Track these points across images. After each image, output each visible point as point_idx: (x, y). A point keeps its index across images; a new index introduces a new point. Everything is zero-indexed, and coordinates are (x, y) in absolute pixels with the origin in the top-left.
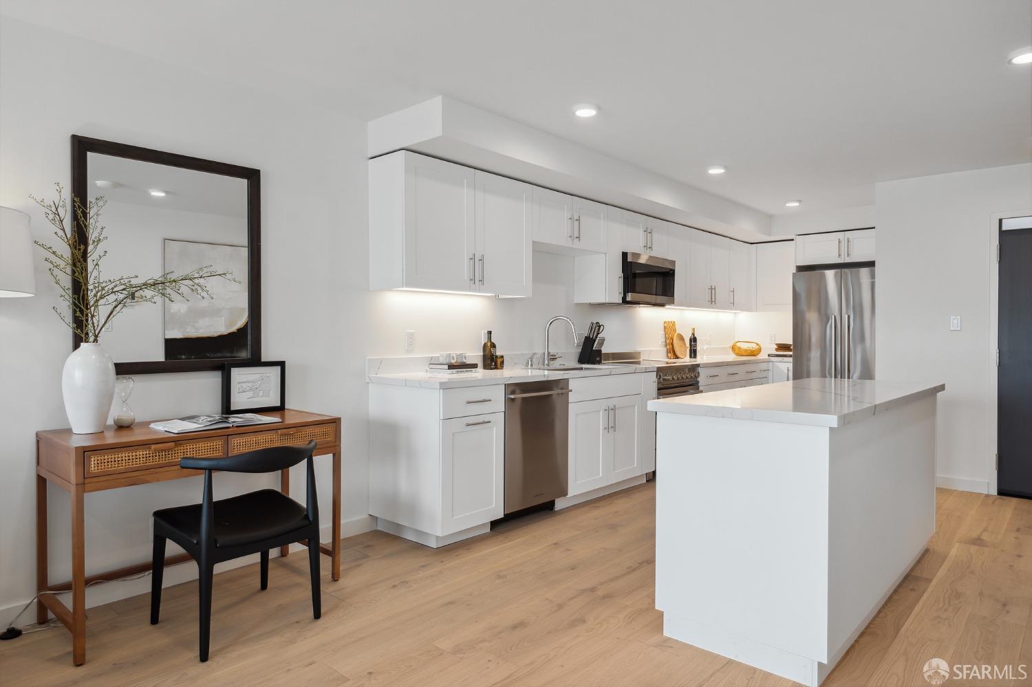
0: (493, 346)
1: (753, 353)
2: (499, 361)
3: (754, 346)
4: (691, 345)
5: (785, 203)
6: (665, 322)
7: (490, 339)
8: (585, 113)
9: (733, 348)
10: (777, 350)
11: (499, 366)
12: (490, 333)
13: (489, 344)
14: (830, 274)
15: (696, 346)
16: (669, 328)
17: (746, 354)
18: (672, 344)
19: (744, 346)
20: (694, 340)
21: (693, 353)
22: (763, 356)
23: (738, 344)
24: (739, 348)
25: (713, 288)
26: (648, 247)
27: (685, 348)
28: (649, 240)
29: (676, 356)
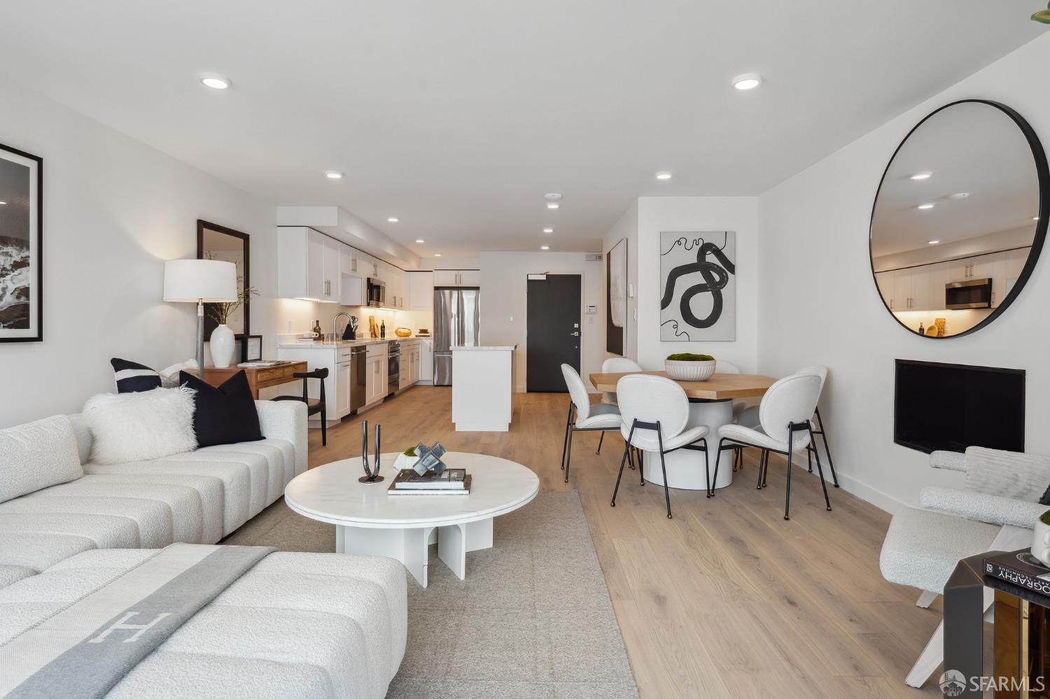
0: (320, 329)
1: (407, 335)
3: (407, 330)
4: (381, 329)
5: (434, 254)
6: (371, 316)
7: (318, 325)
8: (393, 220)
9: (396, 332)
10: (420, 333)
12: (318, 322)
13: (318, 328)
14: (447, 292)
15: (384, 331)
16: (371, 320)
17: (404, 336)
18: (374, 329)
19: (402, 331)
20: (383, 327)
21: (383, 334)
22: (412, 336)
23: (399, 330)
24: (400, 332)
25: (395, 298)
26: (375, 275)
27: (379, 331)
28: (376, 270)
29: (376, 336)
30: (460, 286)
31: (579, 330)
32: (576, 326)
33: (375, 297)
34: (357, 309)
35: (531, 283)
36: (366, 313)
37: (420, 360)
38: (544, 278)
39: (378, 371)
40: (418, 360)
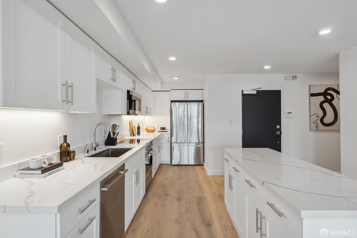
0: (68, 145)
1: (153, 131)
2: (72, 155)
3: (153, 128)
4: (138, 130)
5: (174, 78)
6: (130, 121)
7: (65, 140)
9: (146, 129)
10: (161, 129)
11: (72, 158)
12: (65, 137)
13: (65, 145)
15: (139, 130)
16: (130, 123)
17: (151, 131)
18: (133, 130)
19: (150, 128)
20: (139, 128)
21: (139, 133)
22: (156, 132)
23: (148, 128)
25: (147, 107)
26: (134, 89)
27: (136, 131)
28: (135, 86)
29: (134, 135)
30: (187, 100)
31: (280, 130)
32: (278, 127)
33: (133, 108)
34: (119, 117)
35: (245, 97)
36: (126, 119)
37: (162, 149)
38: (255, 92)
39: (137, 181)
40: (161, 149)
